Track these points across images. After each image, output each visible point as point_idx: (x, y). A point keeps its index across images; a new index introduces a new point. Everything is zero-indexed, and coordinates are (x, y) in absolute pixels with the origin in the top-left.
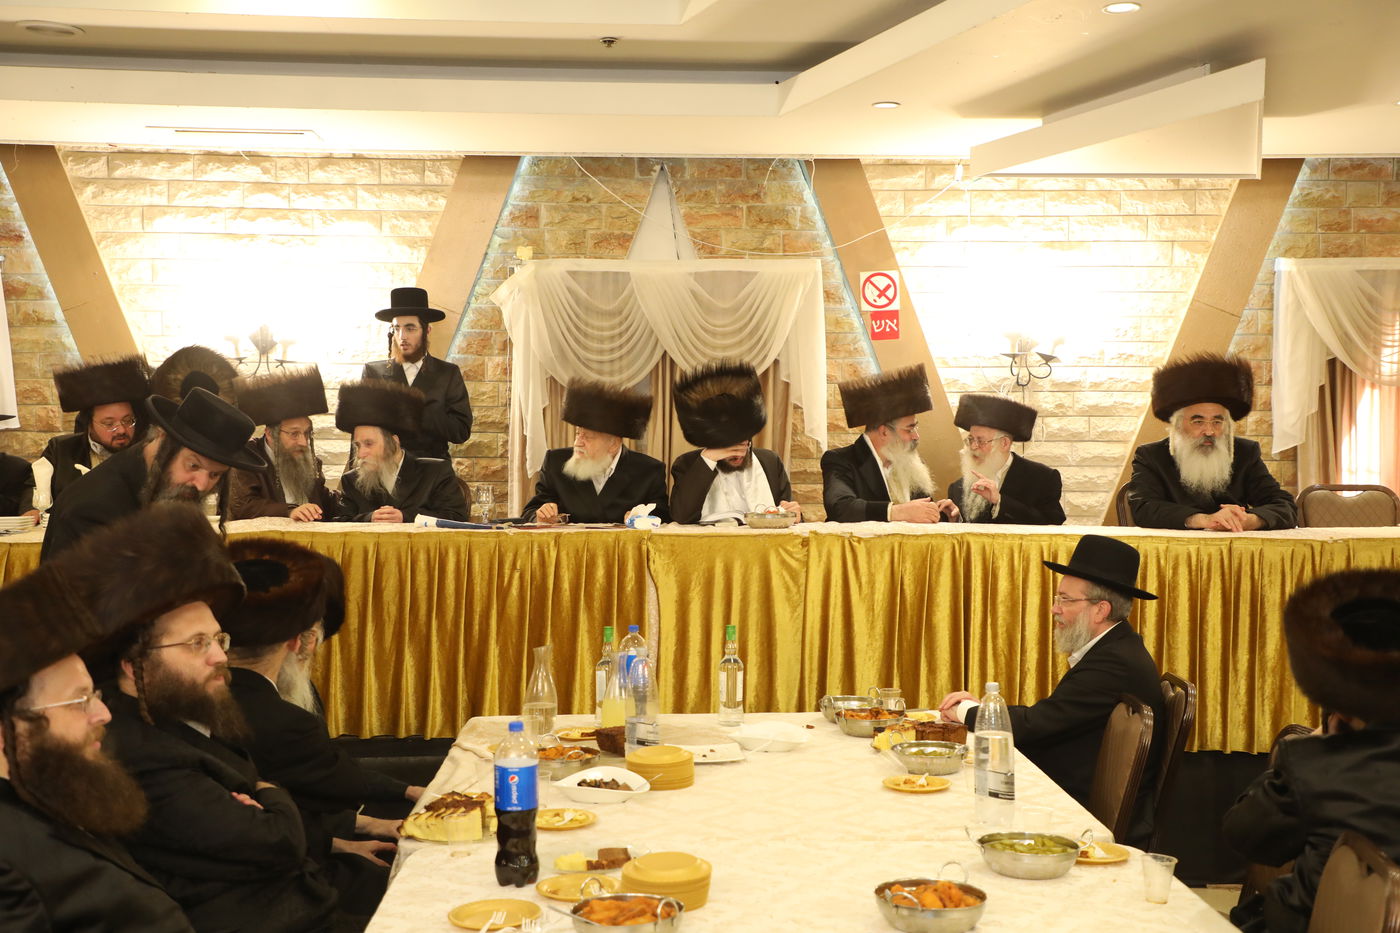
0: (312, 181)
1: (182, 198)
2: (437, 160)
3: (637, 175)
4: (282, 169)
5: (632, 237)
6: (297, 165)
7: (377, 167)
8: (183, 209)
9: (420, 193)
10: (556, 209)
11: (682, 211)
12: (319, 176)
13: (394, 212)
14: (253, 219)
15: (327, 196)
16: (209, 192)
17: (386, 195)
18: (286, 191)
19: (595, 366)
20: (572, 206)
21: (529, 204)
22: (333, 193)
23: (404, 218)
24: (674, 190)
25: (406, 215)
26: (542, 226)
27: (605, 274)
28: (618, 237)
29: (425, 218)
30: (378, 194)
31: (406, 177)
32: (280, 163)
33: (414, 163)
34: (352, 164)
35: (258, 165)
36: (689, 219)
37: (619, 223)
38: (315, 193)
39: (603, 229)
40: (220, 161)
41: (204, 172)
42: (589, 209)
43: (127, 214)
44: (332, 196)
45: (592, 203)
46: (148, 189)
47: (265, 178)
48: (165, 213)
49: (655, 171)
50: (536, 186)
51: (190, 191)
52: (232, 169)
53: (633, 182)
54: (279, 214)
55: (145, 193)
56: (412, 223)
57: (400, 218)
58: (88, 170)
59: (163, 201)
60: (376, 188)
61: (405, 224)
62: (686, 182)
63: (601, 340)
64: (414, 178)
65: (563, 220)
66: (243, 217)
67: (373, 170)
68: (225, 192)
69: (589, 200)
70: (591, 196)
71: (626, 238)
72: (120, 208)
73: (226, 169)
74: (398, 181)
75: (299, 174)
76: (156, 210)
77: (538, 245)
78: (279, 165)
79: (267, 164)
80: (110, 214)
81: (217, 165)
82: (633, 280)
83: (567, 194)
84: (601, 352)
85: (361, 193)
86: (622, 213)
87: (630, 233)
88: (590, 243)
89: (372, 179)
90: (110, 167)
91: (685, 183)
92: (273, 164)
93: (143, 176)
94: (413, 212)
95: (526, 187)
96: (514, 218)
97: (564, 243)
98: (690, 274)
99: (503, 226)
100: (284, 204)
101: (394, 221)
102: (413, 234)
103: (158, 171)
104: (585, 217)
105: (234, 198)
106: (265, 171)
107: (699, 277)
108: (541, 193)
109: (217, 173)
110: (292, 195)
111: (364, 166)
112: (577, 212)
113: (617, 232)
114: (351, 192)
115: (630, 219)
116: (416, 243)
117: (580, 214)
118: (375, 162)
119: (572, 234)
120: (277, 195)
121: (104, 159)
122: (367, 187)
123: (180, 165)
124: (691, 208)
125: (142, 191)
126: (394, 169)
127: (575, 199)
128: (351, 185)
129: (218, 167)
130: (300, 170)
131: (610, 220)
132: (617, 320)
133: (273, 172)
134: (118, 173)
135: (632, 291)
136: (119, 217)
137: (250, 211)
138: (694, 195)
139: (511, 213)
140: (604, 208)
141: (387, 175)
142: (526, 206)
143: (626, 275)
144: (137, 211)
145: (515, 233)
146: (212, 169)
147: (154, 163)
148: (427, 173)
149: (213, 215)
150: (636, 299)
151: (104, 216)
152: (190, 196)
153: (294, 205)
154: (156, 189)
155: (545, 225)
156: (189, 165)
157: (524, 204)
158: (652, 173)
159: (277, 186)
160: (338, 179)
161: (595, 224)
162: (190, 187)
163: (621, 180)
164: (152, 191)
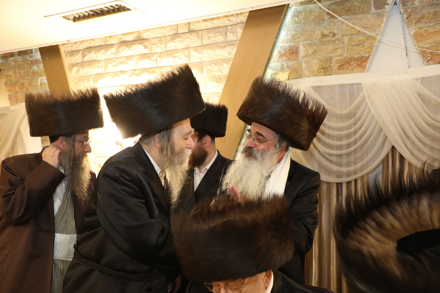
0: (168, 49)
1: (110, 69)
2: (235, 25)
3: (373, 10)
4: (154, 44)
5: (368, 58)
6: (161, 41)
7: (201, 35)
8: (110, 74)
9: (224, 47)
10: (310, 45)
11: (412, 33)
12: (171, 45)
13: (209, 62)
14: (139, 75)
15: (174, 57)
16: (121, 63)
17: (205, 51)
18: (155, 57)
19: (334, 159)
20: (322, 41)
21: (292, 44)
22: (178, 54)
23: (215, 64)
24: (405, 16)
25: (216, 62)
26: (300, 59)
27: (342, 86)
28: (357, 59)
29: (226, 63)
30: (200, 51)
31: (216, 38)
32: (153, 41)
33: (220, 29)
34: (187, 35)
35: (142, 44)
36: (418, 37)
37: (358, 48)
38: (169, 56)
39: (345, 55)
40: (126, 45)
41: (119, 52)
42: (334, 41)
43: (88, 80)
44: (177, 57)
45: (336, 37)
46: (96, 65)
47: (146, 51)
48: (103, 77)
49: (388, 4)
50: (296, 31)
51: (114, 64)
52: (131, 48)
53: (369, 16)
54: (151, 70)
55: (95, 68)
56: (219, 67)
57: (212, 65)
58: (75, 59)
59: (101, 70)
60: (199, 48)
61: (215, 68)
62: (416, 8)
63: (340, 138)
64: (220, 38)
65: (315, 52)
66: (134, 75)
67: (198, 37)
68: (128, 62)
69: (334, 35)
70: (336, 32)
71: (363, 59)
72: (86, 77)
73: (128, 48)
74: (212, 42)
75: (162, 46)
76: (99, 76)
77: (297, 72)
78: (153, 43)
79: (147, 43)
80: (82, 80)
81: (124, 47)
82: (364, 88)
83: (318, 33)
84: (339, 148)
85: (192, 52)
86: (360, 41)
87: (367, 55)
88: (335, 66)
89: (198, 43)
90: (83, 56)
91: (414, 9)
92: (150, 42)
93: (95, 59)
94: (220, 60)
95: (289, 33)
96: (281, 56)
97: (316, 69)
98: (417, 79)
99: (274, 62)
100: (153, 65)
101: (209, 67)
102: (220, 74)
103: (100, 55)
104: (331, 47)
105: (131, 65)
106: (146, 47)
107: (424, 80)
108: (299, 35)
109: (125, 52)
110: (159, 59)
111: (194, 36)
112: (325, 45)
113: (356, 56)
114: (187, 53)
115: (367, 44)
116: (221, 79)
117: (327, 46)
118: (200, 32)
119: (322, 61)
120: (151, 60)
121: (81, 53)
122: (195, 48)
123: (109, 50)
124: (420, 28)
125: (94, 67)
126: (210, 35)
127: (324, 36)
128: (187, 48)
129: (125, 48)
130: (162, 44)
131: (351, 47)
132: (353, 121)
133: (149, 47)
134: (86, 59)
135: (364, 99)
136: (85, 81)
137: (139, 71)
138: (423, 17)
139: (279, 53)
140: (346, 39)
141: (206, 39)
142: (289, 46)
143: (359, 84)
144: (92, 77)
145: (282, 66)
146: (122, 50)
147: (99, 51)
148: (228, 34)
149: (123, 75)
150: (367, 104)
151: (80, 82)
152: (114, 66)
153: (159, 65)
154: (100, 65)
155: (304, 57)
156: (113, 50)
157: (288, 45)
158: (386, 6)
159: (151, 55)
160: (180, 46)
161: (339, 52)
162: (114, 61)
163: (360, 16)
164: (98, 66)
